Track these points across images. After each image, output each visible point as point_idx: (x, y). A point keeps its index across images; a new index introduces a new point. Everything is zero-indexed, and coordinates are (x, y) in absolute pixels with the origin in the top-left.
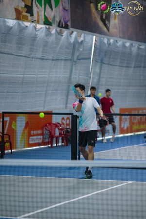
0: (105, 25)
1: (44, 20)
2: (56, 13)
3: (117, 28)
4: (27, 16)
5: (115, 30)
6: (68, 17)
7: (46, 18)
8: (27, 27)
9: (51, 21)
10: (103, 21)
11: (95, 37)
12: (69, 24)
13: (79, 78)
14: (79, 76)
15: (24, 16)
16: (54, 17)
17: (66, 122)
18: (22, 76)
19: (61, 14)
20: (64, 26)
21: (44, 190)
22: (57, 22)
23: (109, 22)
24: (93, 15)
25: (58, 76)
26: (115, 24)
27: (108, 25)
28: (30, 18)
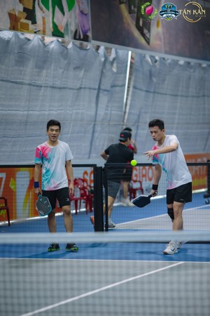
0: (143, 35)
1: (52, 30)
2: (69, 19)
3: (161, 40)
4: (28, 25)
5: (158, 42)
6: (88, 24)
7: (55, 26)
8: (29, 40)
9: (62, 31)
10: (140, 30)
11: (130, 53)
12: (90, 34)
13: (111, 113)
14: (111, 110)
15: (22, 23)
16: (67, 25)
17: (90, 177)
18: (25, 112)
19: (77, 21)
20: (82, 37)
21: (55, 279)
22: (72, 32)
23: (149, 31)
24: (125, 20)
25: (80, 111)
26: (158, 34)
27: (148, 35)
28: (31, 27)
